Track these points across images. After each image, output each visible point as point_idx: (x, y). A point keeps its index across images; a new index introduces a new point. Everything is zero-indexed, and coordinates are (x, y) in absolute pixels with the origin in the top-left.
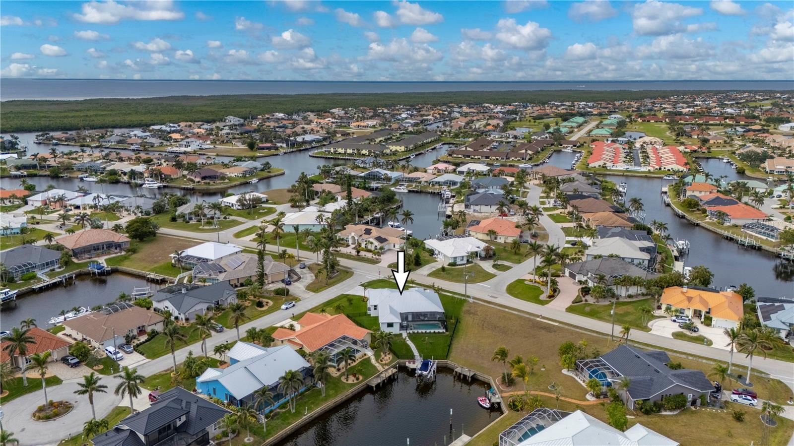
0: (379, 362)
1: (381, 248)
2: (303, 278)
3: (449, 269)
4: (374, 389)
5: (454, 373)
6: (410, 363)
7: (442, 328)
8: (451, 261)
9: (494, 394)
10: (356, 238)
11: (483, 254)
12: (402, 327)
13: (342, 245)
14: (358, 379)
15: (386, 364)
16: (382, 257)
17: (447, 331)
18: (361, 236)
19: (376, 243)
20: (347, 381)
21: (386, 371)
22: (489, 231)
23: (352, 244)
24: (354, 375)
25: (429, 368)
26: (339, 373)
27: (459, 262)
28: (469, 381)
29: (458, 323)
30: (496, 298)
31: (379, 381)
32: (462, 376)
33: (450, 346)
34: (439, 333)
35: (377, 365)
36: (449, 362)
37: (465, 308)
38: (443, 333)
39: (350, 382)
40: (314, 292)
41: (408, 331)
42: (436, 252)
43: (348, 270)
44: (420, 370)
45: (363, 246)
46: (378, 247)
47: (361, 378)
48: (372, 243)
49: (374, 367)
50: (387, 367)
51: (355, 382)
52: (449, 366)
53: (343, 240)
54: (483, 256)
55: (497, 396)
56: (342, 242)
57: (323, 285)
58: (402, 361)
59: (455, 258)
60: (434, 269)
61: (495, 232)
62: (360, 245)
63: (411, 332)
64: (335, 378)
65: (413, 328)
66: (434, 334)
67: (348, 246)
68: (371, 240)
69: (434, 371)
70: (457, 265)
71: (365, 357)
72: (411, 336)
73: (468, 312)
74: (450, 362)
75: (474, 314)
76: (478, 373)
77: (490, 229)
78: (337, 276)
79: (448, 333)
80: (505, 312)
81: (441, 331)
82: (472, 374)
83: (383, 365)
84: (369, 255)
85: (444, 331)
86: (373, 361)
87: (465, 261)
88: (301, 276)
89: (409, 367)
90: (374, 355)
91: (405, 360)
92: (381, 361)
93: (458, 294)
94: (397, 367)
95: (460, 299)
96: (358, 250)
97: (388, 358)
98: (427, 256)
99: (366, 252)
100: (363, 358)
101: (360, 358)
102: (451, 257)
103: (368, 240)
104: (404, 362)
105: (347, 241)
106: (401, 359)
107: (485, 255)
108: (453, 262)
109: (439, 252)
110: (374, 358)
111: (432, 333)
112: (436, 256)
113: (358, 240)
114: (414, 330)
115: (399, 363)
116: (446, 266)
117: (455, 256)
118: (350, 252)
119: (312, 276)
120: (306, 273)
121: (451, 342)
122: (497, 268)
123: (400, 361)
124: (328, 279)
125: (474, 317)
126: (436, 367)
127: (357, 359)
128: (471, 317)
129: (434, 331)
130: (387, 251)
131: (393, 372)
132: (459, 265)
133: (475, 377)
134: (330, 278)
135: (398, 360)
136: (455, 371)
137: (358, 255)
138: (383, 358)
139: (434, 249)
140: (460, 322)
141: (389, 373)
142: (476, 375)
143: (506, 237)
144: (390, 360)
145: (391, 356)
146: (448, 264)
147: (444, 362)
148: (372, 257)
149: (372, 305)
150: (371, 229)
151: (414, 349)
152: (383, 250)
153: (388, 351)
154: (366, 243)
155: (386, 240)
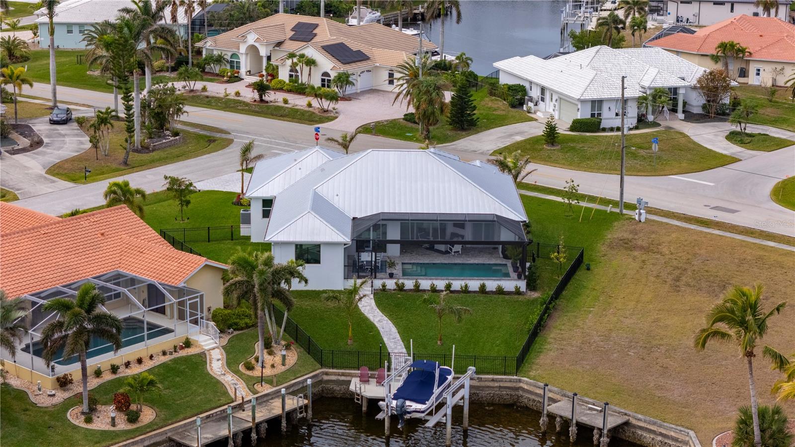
0: (237, 372)
1: (344, 80)
2: (48, 145)
3: (567, 139)
5: (543, 420)
6: (365, 380)
7: (514, 275)
8: (584, 114)
10: (263, 52)
11: (697, 102)
12: (354, 268)
13: (217, 77)
14: (133, 418)
15: (262, 380)
16: (341, 105)
17: (531, 286)
18: (279, 44)
19: (327, 64)
20: (89, 420)
21: (263, 400)
22: (723, 46)
23: (249, 73)
24: (123, 404)
25: (436, 391)
26: (61, 396)
27: (609, 119)
29: (581, 273)
30: (733, 211)
31: (224, 432)
32: (573, 430)
33: (536, 332)
34: (500, 291)
35: (229, 379)
36: (525, 382)
37: (618, 232)
38: (518, 292)
39: (101, 424)
40: (74, 180)
41: (378, 283)
42: (535, 93)
43: (218, 135)
44: (396, 397)
45: (284, 75)
46: (333, 75)
47: (148, 415)
48: (311, 63)
49: (216, 386)
50: (267, 389)
51: (123, 425)
52: (525, 398)
53: (219, 60)
56: (217, 69)
57: (114, 166)
58: (333, 375)
59: (597, 104)
60: (519, 138)
61: (742, 51)
62: (273, 73)
63: (391, 284)
64: (44, 411)
65: (397, 270)
67: (235, 78)
68: (311, 52)
70: (604, 130)
72: (382, 297)
73: (627, 245)
74: (530, 384)
75: (646, 250)
76: (639, 419)
77: (726, 40)
78: (171, 145)
79: (535, 295)
81: (509, 285)
82: (613, 421)
83: (251, 383)
84: (299, 102)
86: (217, 366)
88: (46, 140)
89: (358, 395)
90: (223, 347)
91: (347, 371)
92: (250, 367)
93: (592, 199)
94: (310, 395)
95: (597, 211)
96: (261, 88)
97: (278, 359)
98: (501, 106)
99: (290, 91)
100: (175, 355)
101: (164, 353)
102: (583, 102)
103: (302, 56)
104: (343, 378)
105: (235, 65)
106: (333, 367)
107: (704, 107)
108: (589, 116)
109: (543, 90)
110: (220, 357)
111: (475, 292)
112: (531, 104)
113: (269, 58)
114: (401, 281)
115: (321, 382)
116: (563, 129)
117: (595, 96)
118: (238, 94)
119: (82, 143)
120: (64, 136)
121: (541, 319)
122: (742, 143)
123: (327, 374)
124: (137, 151)
125: (644, 257)
126: (467, 397)
127: (151, 357)
128: (634, 258)
129: (483, 287)
130: (363, 93)
131: (288, 408)
132: (612, 129)
133: (628, 435)
134: (145, 149)
135: (318, 372)
136: (545, 412)
137: (262, 100)
138: (257, 360)
139: (527, 86)
140: (588, 269)
141: (270, 411)
142: (635, 427)
143: (779, 67)
144: (287, 367)
145: (292, 357)
146: (569, 123)
147: (502, 384)
148: (310, 105)
149: (257, 198)
150: (317, 26)
151: (389, 339)
152: (349, 90)
153: (285, 340)
154: (294, 65)
155: (361, 57)
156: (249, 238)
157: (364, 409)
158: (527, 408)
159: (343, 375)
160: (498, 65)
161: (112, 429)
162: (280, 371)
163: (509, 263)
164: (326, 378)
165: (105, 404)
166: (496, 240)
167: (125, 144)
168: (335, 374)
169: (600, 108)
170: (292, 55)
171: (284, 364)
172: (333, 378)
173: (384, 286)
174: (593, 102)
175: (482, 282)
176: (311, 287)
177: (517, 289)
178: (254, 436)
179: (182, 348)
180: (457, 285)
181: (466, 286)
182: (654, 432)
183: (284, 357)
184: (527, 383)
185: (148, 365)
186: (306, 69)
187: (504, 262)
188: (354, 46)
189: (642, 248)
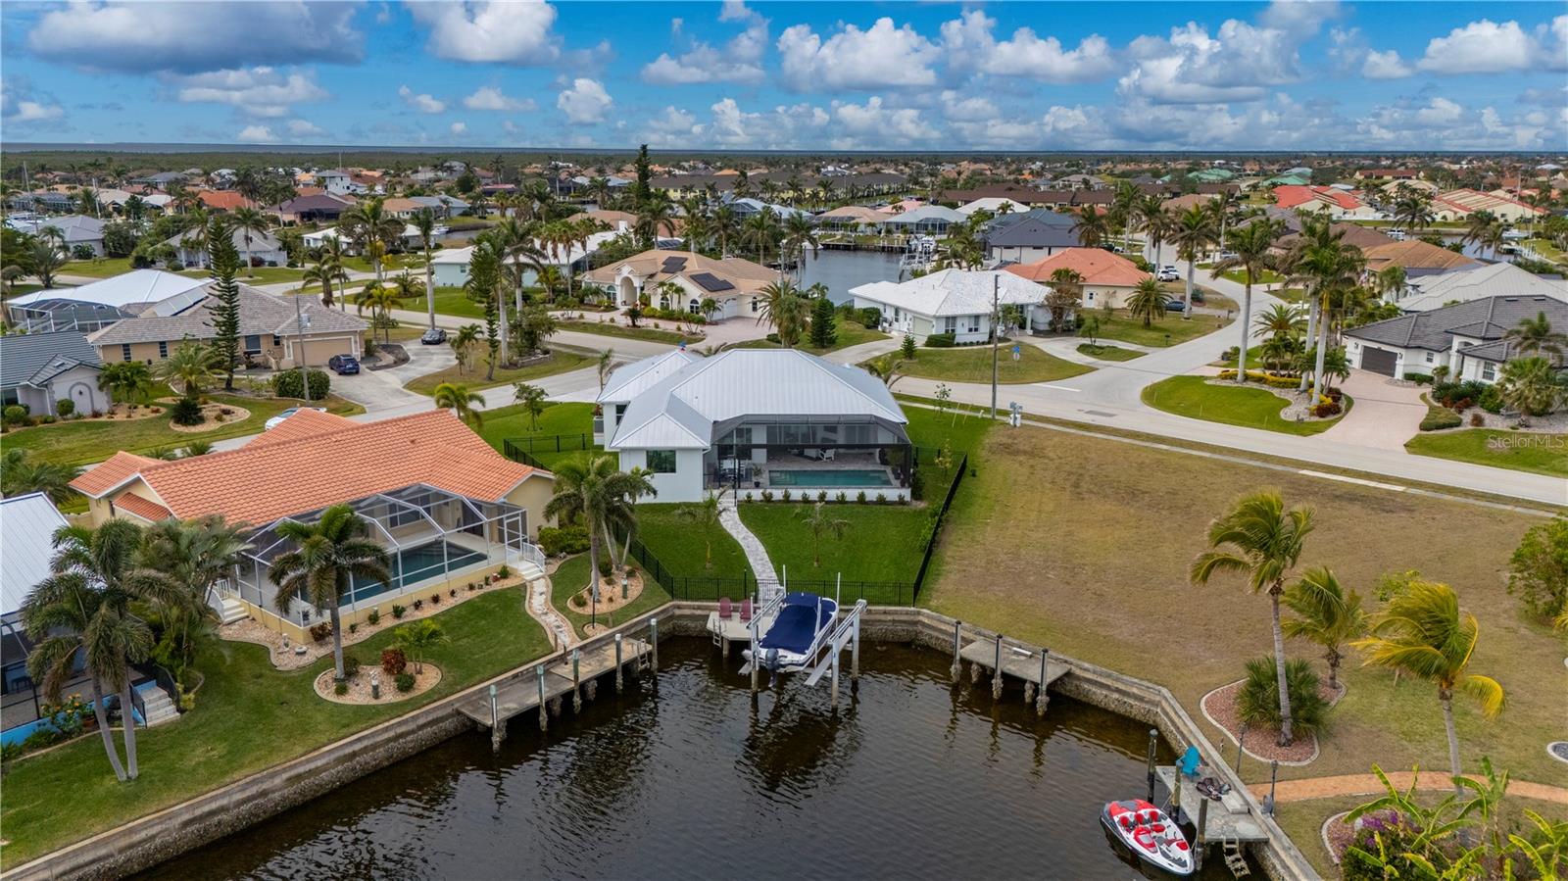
0: (563, 610)
1: (710, 305)
2: (413, 362)
3: (924, 354)
4: (496, 738)
5: (955, 668)
6: (726, 615)
7: (897, 483)
8: (938, 329)
9: (1211, 788)
10: (637, 283)
11: (1044, 318)
12: (715, 477)
14: (406, 684)
15: (593, 619)
16: (707, 329)
17: (916, 495)
18: (652, 276)
19: (695, 292)
20: (341, 690)
21: (590, 648)
22: (1058, 273)
23: (624, 302)
24: (395, 665)
25: (818, 634)
26: (315, 652)
27: (962, 333)
28: (1041, 710)
29: (966, 480)
30: (1111, 415)
31: (534, 700)
32: (997, 683)
33: (930, 550)
34: (881, 501)
35: (551, 620)
36: (926, 615)
37: (994, 437)
38: (901, 502)
39: (358, 696)
40: (431, 394)
41: (742, 494)
42: (889, 314)
43: (590, 355)
44: (765, 644)
45: (656, 303)
46: (700, 301)
47: (429, 678)
48: (680, 291)
49: (536, 629)
50: (599, 632)
51: (390, 696)
52: (926, 635)
53: (597, 292)
54: (1044, 327)
55: (1232, 801)
57: (478, 381)
58: (687, 607)
59: (951, 320)
60: (877, 354)
61: (1077, 276)
62: (646, 301)
63: (757, 495)
65: (764, 479)
66: (860, 508)
67: (611, 308)
68: (680, 280)
69: (845, 655)
70: (958, 345)
71: (497, 586)
72: (746, 509)
73: (1009, 450)
74: (932, 618)
75: (1031, 454)
76: (1085, 669)
77: (1062, 267)
78: (540, 362)
79: (921, 505)
80: (1159, 451)
81: (892, 494)
82: (1054, 672)
83: (580, 624)
84: (670, 327)
85: (907, 493)
86: (538, 603)
87: (982, 335)
88: (412, 358)
89: (717, 635)
90: (551, 576)
91: (705, 604)
92: (580, 603)
93: (963, 406)
94: (654, 639)
95: (969, 417)
96: (634, 314)
97: (618, 590)
98: (858, 328)
99: (661, 318)
100: (487, 589)
101: (471, 587)
102: (938, 318)
103: (672, 285)
104: (699, 612)
105: (611, 297)
106: (687, 599)
107: (1051, 323)
108: (943, 332)
109: (897, 310)
110: (544, 589)
111: (852, 502)
112: (885, 325)
113: (642, 289)
114: (768, 491)
115: (672, 617)
116: (920, 343)
117: (950, 313)
118: (612, 320)
119: (449, 360)
120: (433, 354)
121: (935, 534)
122: (1093, 354)
123: (679, 607)
124: (504, 367)
125: (1031, 462)
126: (856, 638)
127: (453, 593)
128: (1021, 463)
129: (862, 496)
130: (729, 319)
131: (625, 657)
132: (965, 344)
133: (1069, 688)
134: (513, 365)
135: (667, 605)
136: (958, 658)
137: (634, 325)
138: (590, 592)
139: (881, 308)
140: (974, 475)
141: (601, 662)
142: (1078, 678)
143: (1111, 291)
144: (629, 600)
145: (636, 587)
146: (925, 340)
147: (896, 618)
148: (679, 329)
149: (610, 404)
150: (686, 259)
151: (756, 560)
152: (717, 316)
153: (628, 563)
154: (665, 294)
155: (727, 286)
156: (602, 447)
157: (725, 652)
158: (927, 648)
159: (699, 608)
160: (853, 291)
161: (374, 702)
162: (619, 607)
163: (889, 470)
164: (678, 612)
165: (373, 663)
166: (872, 442)
167: (489, 360)
168: (689, 607)
169: (954, 325)
170: (662, 284)
171: (625, 597)
172: (687, 612)
173: (749, 496)
174: (947, 318)
175: (860, 491)
176: (661, 499)
177: (901, 498)
178: (577, 700)
179: (496, 579)
180: (832, 494)
181: (843, 495)
182: (1108, 687)
183: (625, 588)
184: (928, 617)
185: (448, 603)
186: (676, 296)
187: (882, 468)
188: (720, 276)
189: (1025, 453)
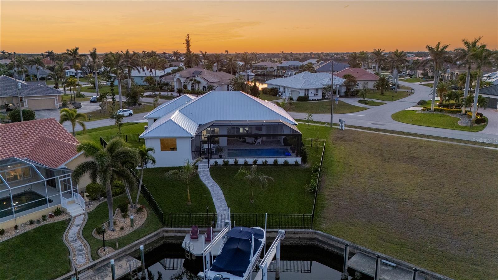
0: (88, 237)
1: (210, 88)
3: (297, 104)
6: (195, 237)
7: (293, 154)
10: (182, 81)
11: (343, 90)
13: (165, 90)
17: (304, 161)
18: (188, 78)
19: (204, 83)
22: (345, 76)
27: (312, 96)
34: (286, 164)
35: (77, 246)
36: (320, 234)
37: (334, 134)
41: (212, 161)
42: (281, 90)
44: (215, 266)
45: (189, 88)
46: (206, 86)
48: (199, 82)
50: (107, 254)
53: (167, 85)
54: (343, 94)
61: (353, 77)
62: (185, 87)
63: (220, 161)
65: (225, 154)
66: (275, 168)
67: (172, 90)
68: (199, 79)
70: (310, 100)
71: (50, 221)
73: (342, 139)
74: (323, 236)
75: (354, 141)
77: (347, 74)
78: (137, 108)
79: (308, 166)
81: (291, 160)
83: (96, 248)
85: (299, 160)
87: (320, 97)
88: (82, 107)
90: (89, 213)
91: (183, 229)
92: (100, 232)
93: (318, 122)
95: (321, 126)
96: (180, 91)
100: (43, 223)
101: (31, 223)
102: (301, 90)
103: (195, 80)
105: (172, 86)
106: (171, 227)
107: (346, 93)
108: (304, 95)
109: (284, 88)
110: (81, 223)
111: (271, 165)
112: (280, 94)
113: (184, 83)
114: (226, 160)
116: (295, 100)
120: (92, 106)
121: (318, 182)
122: (365, 103)
127: (16, 228)
129: (276, 162)
131: (120, 274)
132: (313, 100)
135: (159, 231)
136: (346, 268)
138: (109, 224)
139: (278, 88)
143: (366, 82)
144: (135, 228)
145: (141, 219)
147: (301, 236)
149: (150, 119)
150: (202, 72)
153: (139, 203)
159: (179, 232)
163: (289, 148)
164: (166, 234)
166: (279, 134)
167: (112, 106)
168: (173, 231)
169: (308, 92)
170: (192, 80)
171: (132, 226)
172: (171, 234)
173: (216, 163)
174: (305, 90)
175: (275, 159)
177: (296, 162)
179: (51, 216)
180: (260, 161)
183: (133, 220)
185: (8, 236)
186: (197, 85)
187: (285, 148)
189: (351, 140)
